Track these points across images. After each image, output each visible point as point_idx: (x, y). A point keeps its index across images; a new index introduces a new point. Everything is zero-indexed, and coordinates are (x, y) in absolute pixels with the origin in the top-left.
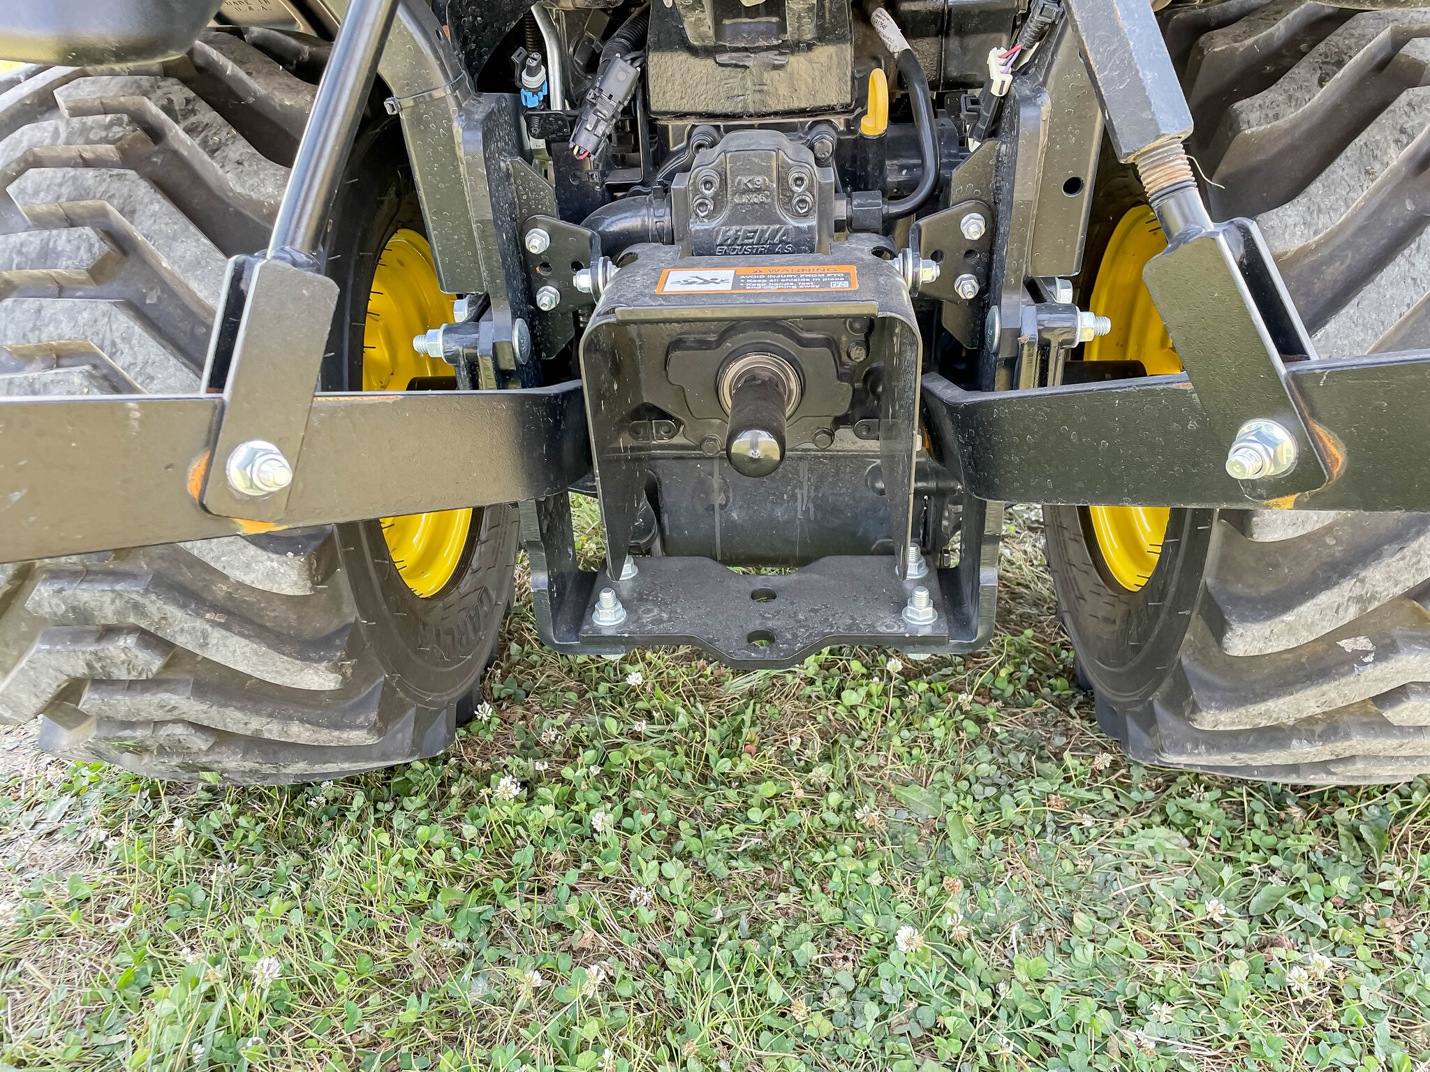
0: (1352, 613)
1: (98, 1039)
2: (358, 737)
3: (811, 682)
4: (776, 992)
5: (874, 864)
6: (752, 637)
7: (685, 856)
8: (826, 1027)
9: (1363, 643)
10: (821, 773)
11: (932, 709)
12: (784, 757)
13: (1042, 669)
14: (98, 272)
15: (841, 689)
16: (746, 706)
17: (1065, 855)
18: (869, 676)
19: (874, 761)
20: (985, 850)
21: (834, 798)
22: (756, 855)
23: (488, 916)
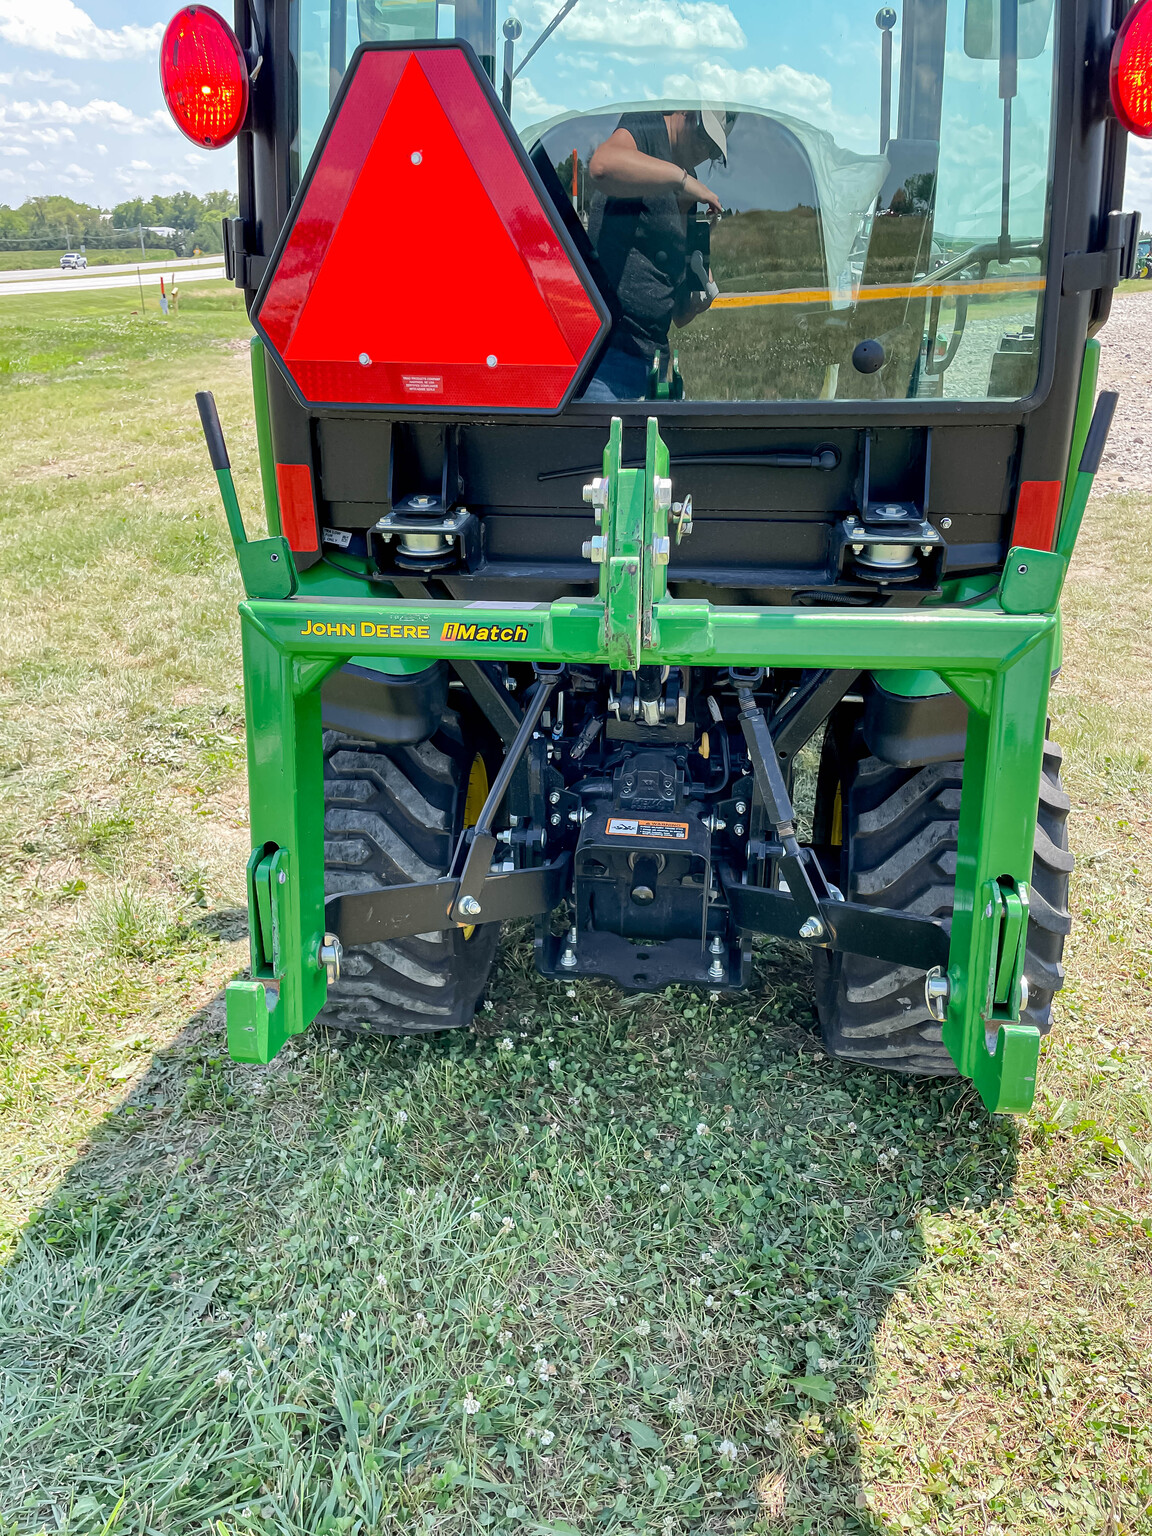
0: (896, 987)
1: (320, 1144)
2: (444, 1011)
3: (668, 1004)
4: (637, 1146)
5: (691, 1097)
6: (637, 977)
7: (596, 1086)
8: (660, 1164)
9: (907, 1001)
10: (668, 1052)
11: (733, 1023)
12: (650, 1042)
13: (799, 1006)
14: (370, 801)
15: (684, 1008)
16: (631, 1013)
17: (789, 1101)
18: (700, 1003)
19: (697, 1048)
20: (748, 1094)
21: (674, 1064)
22: (631, 1089)
23: (499, 1105)
